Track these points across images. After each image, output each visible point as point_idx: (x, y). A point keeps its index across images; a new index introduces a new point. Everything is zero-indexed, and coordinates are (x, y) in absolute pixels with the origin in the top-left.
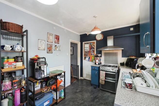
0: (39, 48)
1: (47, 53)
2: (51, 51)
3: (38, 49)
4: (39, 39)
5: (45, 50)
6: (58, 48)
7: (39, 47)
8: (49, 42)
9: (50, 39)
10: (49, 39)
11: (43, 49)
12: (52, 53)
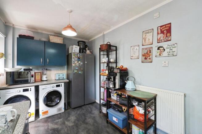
0: (132, 57)
1: (142, 62)
2: (150, 59)
3: (131, 59)
4: (131, 47)
5: (139, 58)
6: (167, 50)
7: (132, 55)
8: (146, 44)
9: (147, 40)
10: (145, 40)
11: (136, 57)
12: (152, 62)
